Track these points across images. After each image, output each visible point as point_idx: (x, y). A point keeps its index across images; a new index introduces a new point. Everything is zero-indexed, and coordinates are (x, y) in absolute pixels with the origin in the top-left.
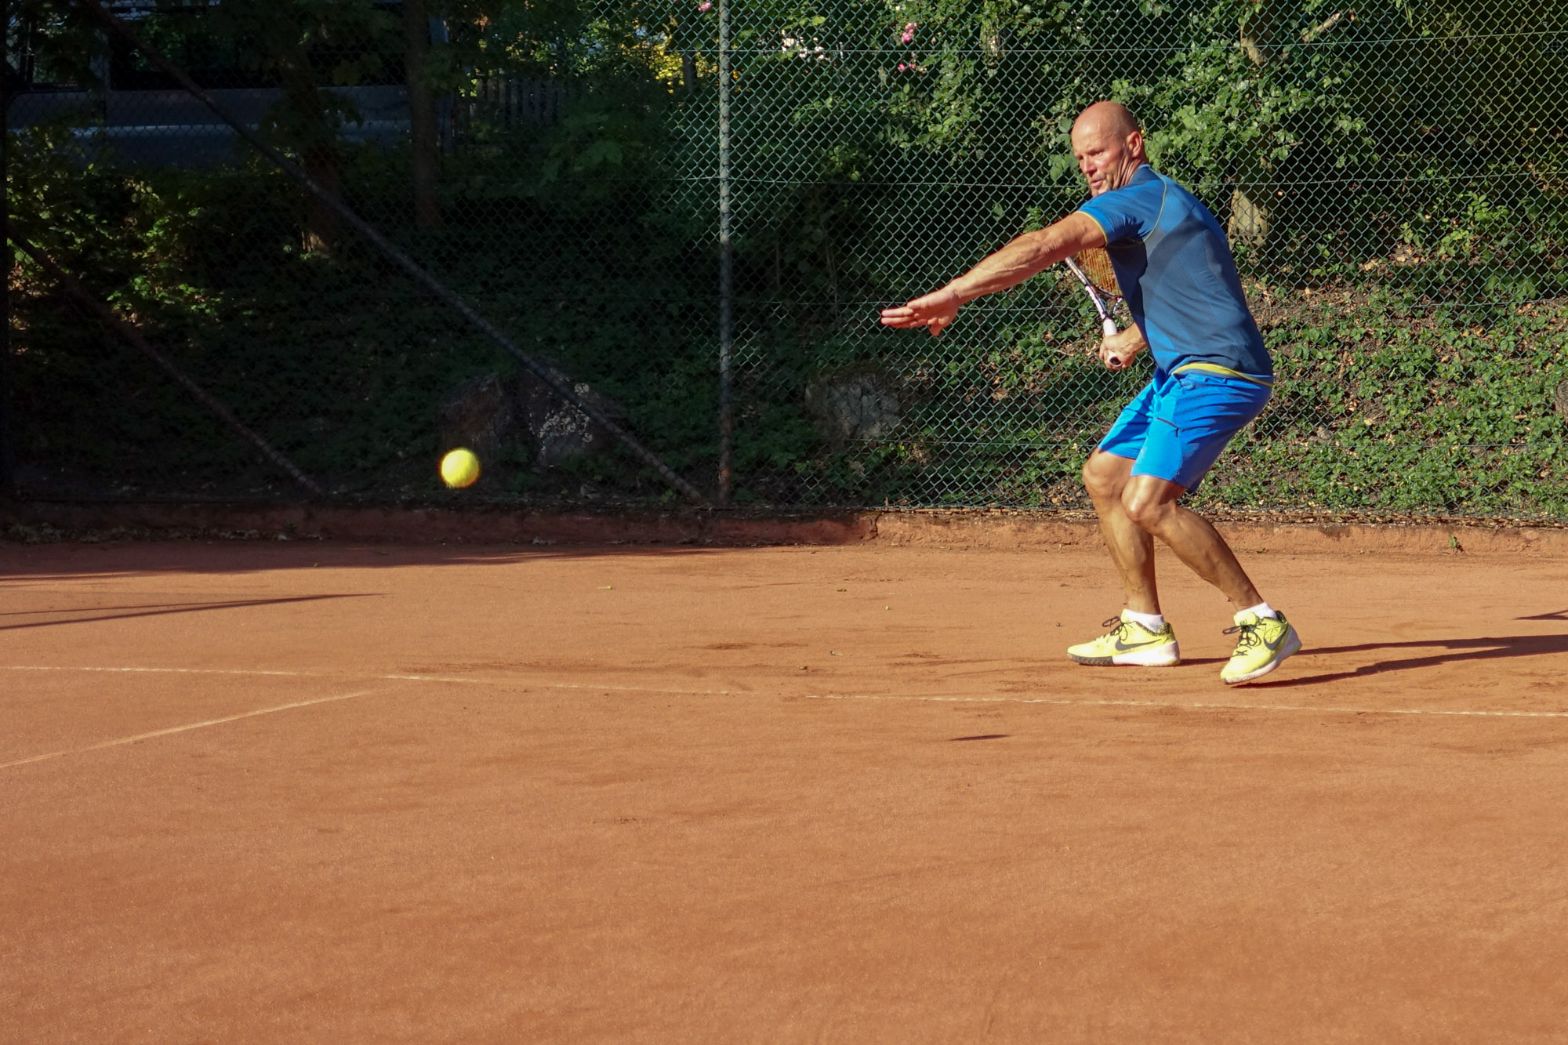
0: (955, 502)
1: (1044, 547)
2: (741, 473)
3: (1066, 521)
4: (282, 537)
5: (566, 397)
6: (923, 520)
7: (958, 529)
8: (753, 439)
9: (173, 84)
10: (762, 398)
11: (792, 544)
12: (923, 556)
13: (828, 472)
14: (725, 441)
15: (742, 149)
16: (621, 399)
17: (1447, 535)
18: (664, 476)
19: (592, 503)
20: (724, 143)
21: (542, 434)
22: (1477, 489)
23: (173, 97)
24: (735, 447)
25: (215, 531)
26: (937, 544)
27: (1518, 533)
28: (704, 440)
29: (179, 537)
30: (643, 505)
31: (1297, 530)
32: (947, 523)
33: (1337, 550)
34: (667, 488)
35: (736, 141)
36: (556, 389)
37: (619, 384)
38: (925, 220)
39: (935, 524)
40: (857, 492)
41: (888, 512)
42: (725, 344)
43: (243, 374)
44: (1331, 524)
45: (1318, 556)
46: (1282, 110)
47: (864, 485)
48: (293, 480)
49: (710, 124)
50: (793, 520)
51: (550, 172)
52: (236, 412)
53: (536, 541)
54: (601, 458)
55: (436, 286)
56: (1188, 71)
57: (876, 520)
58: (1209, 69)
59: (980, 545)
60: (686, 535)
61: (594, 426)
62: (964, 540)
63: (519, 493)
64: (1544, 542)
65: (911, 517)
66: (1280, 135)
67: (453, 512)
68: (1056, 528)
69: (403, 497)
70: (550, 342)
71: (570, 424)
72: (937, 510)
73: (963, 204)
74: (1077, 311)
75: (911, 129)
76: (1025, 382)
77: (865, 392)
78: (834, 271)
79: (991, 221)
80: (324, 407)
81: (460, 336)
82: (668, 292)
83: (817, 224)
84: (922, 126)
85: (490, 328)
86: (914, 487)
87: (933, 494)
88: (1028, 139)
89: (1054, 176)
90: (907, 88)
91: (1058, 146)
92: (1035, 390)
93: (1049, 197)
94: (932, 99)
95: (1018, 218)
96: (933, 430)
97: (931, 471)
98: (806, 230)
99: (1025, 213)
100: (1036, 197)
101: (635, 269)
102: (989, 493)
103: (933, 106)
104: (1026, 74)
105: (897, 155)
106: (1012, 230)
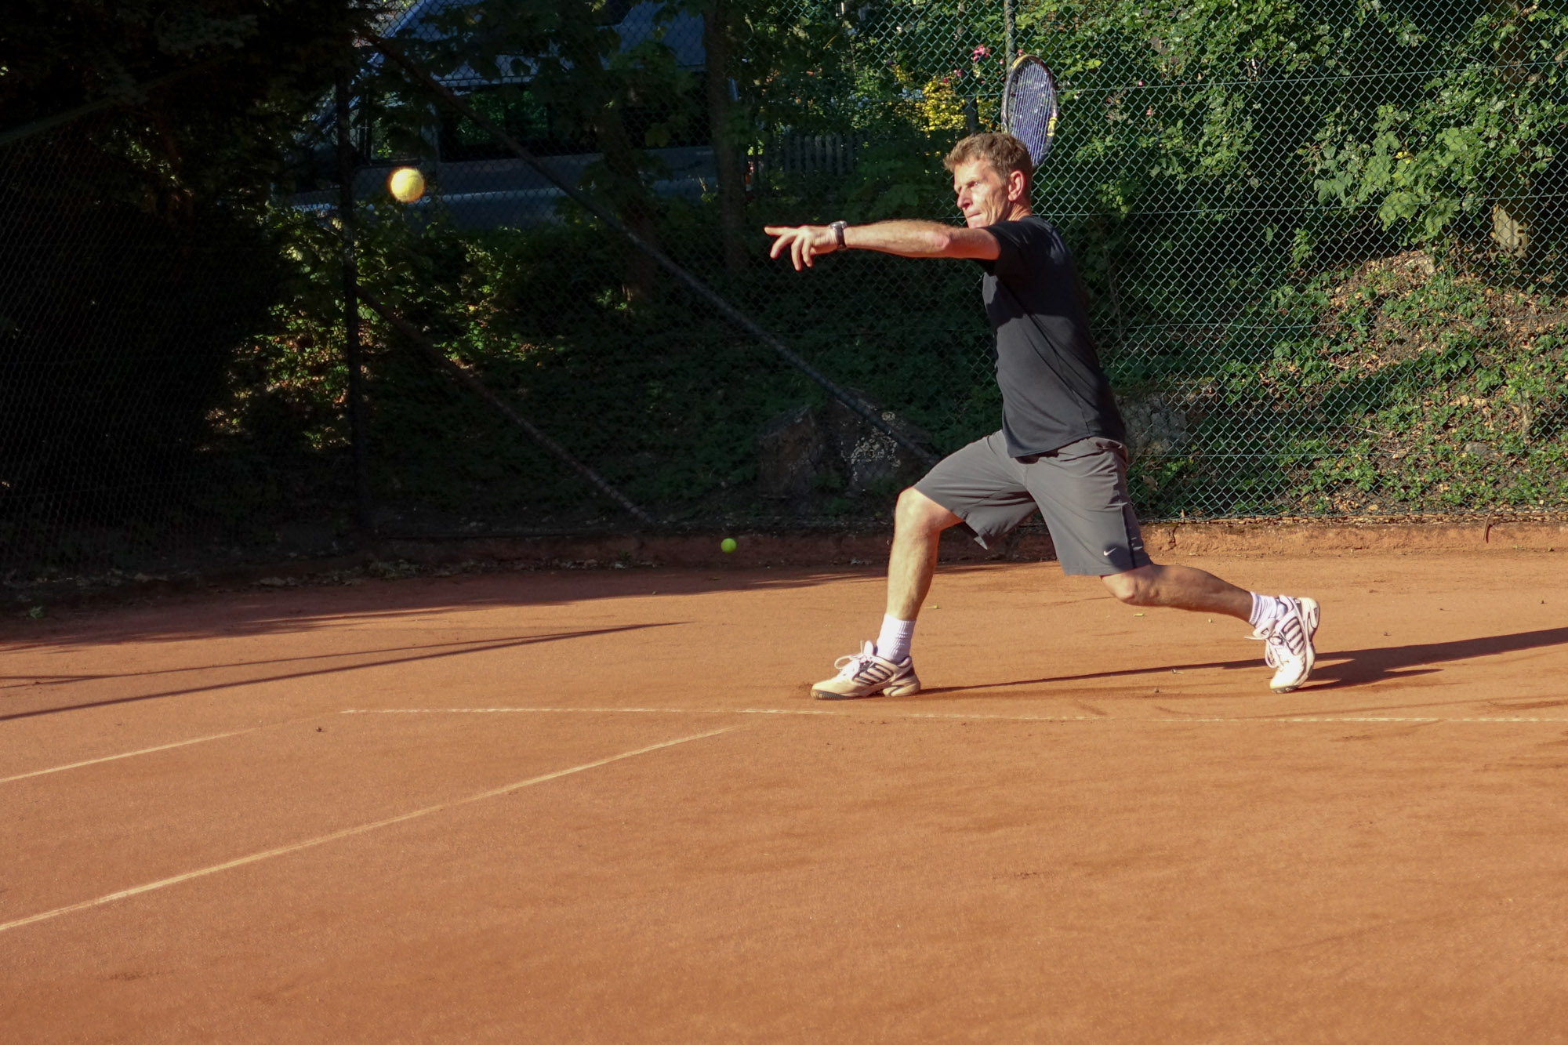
0: (1248, 512)
1: (1338, 552)
3: (1357, 527)
4: (618, 565)
5: (876, 424)
6: (1218, 530)
7: (1253, 537)
9: (509, 154)
12: (1223, 564)
16: (926, 425)
21: (853, 461)
23: (507, 165)
25: (557, 561)
26: (1233, 553)
29: (524, 569)
32: (1241, 532)
36: (865, 418)
37: (921, 412)
38: (1209, 245)
39: (1231, 533)
40: (1152, 506)
41: (1184, 523)
43: (574, 415)
46: (1539, 126)
47: (1159, 499)
48: (625, 511)
52: (570, 450)
53: (854, 562)
55: (751, 326)
56: (1446, 94)
57: (1174, 531)
58: (1465, 92)
59: (1274, 553)
62: (1259, 548)
63: (836, 516)
65: (1206, 528)
66: (1539, 150)
67: (775, 537)
68: (1347, 534)
69: (728, 525)
70: (855, 374)
71: (879, 449)
72: (1232, 520)
73: (1232, 229)
74: (1350, 326)
75: (1184, 161)
76: (1305, 395)
77: (1155, 410)
78: (1113, 298)
79: (1260, 244)
80: (650, 443)
81: (772, 372)
82: (967, 323)
83: (1101, 254)
84: (1194, 159)
85: (802, 363)
86: (1207, 498)
87: (1227, 505)
88: (1292, 165)
89: (1320, 199)
90: (1180, 123)
91: (1324, 172)
92: (1316, 402)
93: (1315, 218)
94: (1202, 134)
95: (1285, 240)
96: (1223, 443)
97: (1223, 483)
98: (1090, 260)
99: (1292, 235)
100: (1302, 219)
101: (935, 303)
102: (1280, 502)
103: (1205, 138)
104: (1288, 103)
105: (1168, 184)
106: (1279, 251)
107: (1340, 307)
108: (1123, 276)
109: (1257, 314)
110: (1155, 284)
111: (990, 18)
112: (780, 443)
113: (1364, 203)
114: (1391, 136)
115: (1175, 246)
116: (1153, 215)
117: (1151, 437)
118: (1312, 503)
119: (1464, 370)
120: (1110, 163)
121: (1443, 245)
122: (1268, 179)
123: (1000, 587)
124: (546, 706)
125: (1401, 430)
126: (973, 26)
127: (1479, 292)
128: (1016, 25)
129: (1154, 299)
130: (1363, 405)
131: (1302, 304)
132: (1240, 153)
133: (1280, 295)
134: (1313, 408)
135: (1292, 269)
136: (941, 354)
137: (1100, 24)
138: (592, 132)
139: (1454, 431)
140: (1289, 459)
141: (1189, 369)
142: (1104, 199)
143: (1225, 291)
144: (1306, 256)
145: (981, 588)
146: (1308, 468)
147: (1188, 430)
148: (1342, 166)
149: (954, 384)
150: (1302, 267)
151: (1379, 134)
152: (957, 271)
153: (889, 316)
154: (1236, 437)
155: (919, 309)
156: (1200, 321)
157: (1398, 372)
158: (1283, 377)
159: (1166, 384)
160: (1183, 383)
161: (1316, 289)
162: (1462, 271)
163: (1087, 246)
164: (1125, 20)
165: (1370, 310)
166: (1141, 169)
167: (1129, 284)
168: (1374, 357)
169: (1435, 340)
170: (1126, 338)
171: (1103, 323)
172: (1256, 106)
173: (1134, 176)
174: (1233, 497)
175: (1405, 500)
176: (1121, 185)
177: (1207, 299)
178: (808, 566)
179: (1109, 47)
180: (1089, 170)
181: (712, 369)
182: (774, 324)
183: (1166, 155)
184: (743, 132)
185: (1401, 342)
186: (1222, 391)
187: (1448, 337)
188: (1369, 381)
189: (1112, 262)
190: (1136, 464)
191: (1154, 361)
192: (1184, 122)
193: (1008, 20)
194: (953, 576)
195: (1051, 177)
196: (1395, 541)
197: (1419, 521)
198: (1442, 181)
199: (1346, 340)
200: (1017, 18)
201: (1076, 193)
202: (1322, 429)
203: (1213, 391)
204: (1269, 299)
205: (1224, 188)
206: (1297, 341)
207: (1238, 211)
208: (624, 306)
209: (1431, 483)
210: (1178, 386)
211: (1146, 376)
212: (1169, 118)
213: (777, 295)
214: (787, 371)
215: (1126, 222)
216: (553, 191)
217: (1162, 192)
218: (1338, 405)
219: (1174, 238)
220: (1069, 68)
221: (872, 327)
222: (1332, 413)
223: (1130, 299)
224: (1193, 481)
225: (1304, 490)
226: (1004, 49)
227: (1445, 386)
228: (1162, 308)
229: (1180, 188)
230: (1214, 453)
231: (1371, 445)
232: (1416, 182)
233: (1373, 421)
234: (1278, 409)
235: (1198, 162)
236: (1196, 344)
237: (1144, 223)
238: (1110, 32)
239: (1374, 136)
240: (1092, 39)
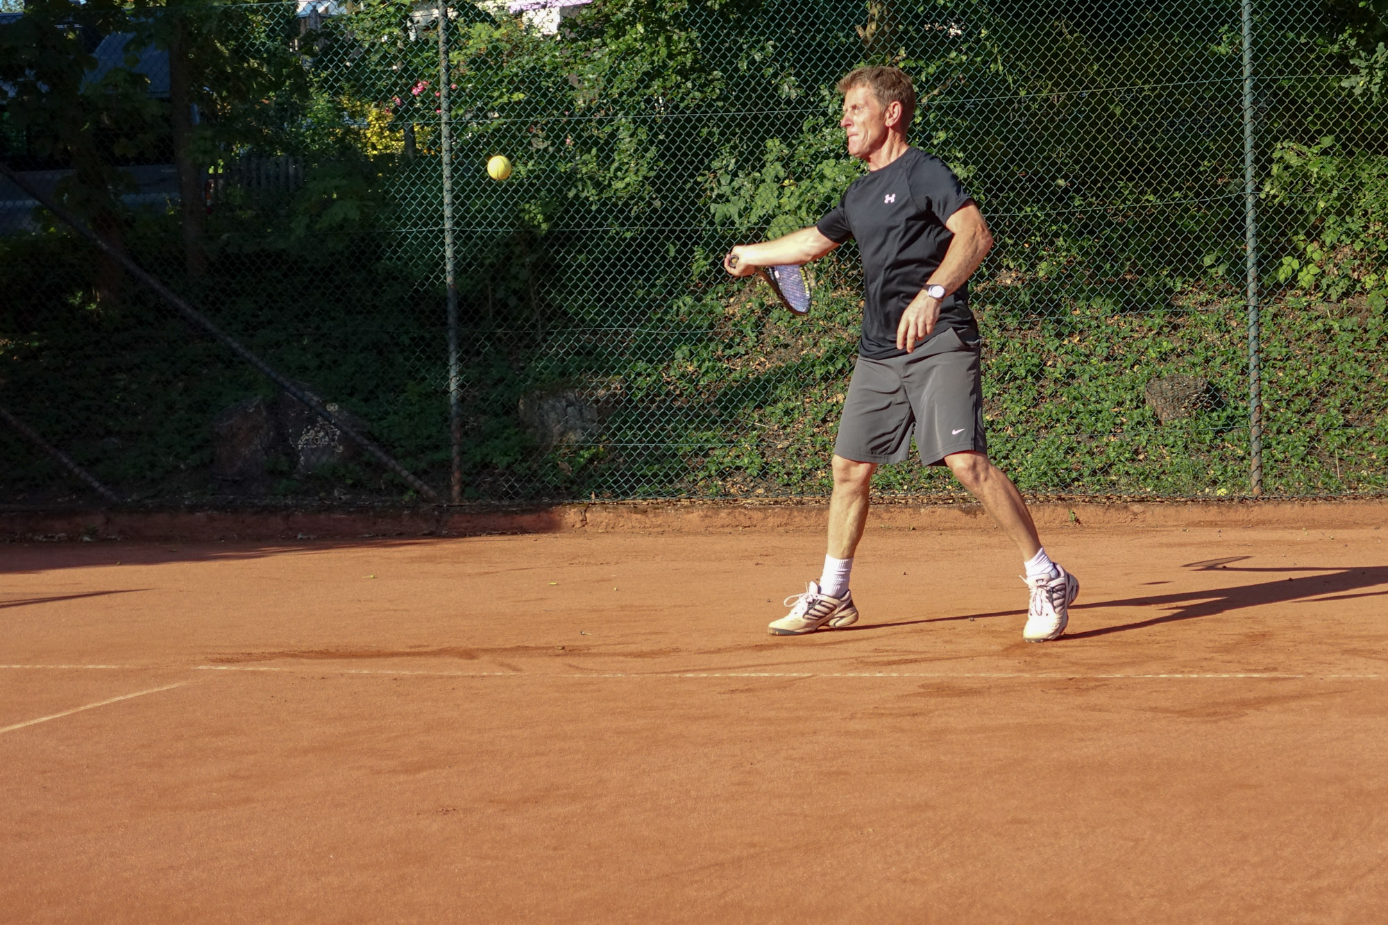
0: (651, 494)
1: (729, 530)
2: (469, 474)
3: (745, 508)
4: (87, 539)
5: (321, 414)
6: (624, 510)
7: (655, 516)
8: (477, 446)
10: (484, 412)
11: (516, 533)
12: (628, 540)
13: (541, 472)
14: (456, 449)
15: (463, 204)
16: (365, 415)
17: (1067, 510)
18: (405, 478)
19: (345, 503)
20: (447, 199)
21: (300, 447)
22: (1086, 472)
24: (464, 453)
25: (30, 535)
26: (638, 530)
27: (1126, 507)
28: (437, 448)
30: (388, 504)
31: (940, 510)
32: (645, 512)
33: (974, 526)
34: (407, 489)
35: (456, 197)
36: (311, 408)
37: (362, 403)
38: (619, 259)
39: (635, 513)
40: (567, 488)
41: (595, 504)
42: (453, 367)
43: (48, 404)
44: (968, 504)
45: (960, 532)
47: (573, 482)
48: (93, 490)
49: (435, 184)
50: (515, 513)
51: (299, 227)
52: (44, 435)
53: (300, 536)
54: (351, 466)
55: (209, 326)
57: (585, 511)
59: (673, 530)
60: (425, 528)
61: (345, 438)
62: (660, 526)
63: (284, 496)
64: (1148, 514)
65: (614, 508)
67: (229, 514)
68: (737, 514)
69: (186, 503)
70: (303, 369)
71: (324, 437)
72: (636, 501)
73: (640, 245)
74: (742, 332)
75: (597, 184)
76: (701, 392)
77: (570, 404)
78: (534, 303)
79: (663, 258)
80: (117, 429)
81: (228, 367)
82: (404, 325)
83: (523, 265)
84: (606, 183)
85: (255, 359)
86: (616, 482)
87: (632, 488)
88: (692, 189)
89: (717, 220)
90: (594, 151)
91: (720, 196)
92: (712, 398)
93: (712, 237)
94: (614, 160)
95: (685, 257)
96: (630, 433)
97: (629, 469)
98: (514, 270)
99: (691, 251)
100: (700, 237)
101: (374, 306)
102: (679, 486)
103: (616, 165)
104: (689, 135)
105: (583, 204)
106: (681, 265)
107: (733, 315)
108: (543, 286)
109: (661, 320)
110: (570, 293)
111: (426, 54)
112: (234, 430)
113: (755, 224)
114: (778, 165)
115: (588, 259)
116: (570, 232)
117: (566, 428)
118: (708, 487)
119: (840, 371)
120: (532, 185)
121: (823, 262)
122: (670, 201)
123: (430, 559)
124: (17, 663)
125: (785, 423)
126: (410, 61)
127: (854, 304)
128: (449, 61)
129: (571, 306)
130: (752, 402)
131: (700, 312)
132: (646, 178)
133: (681, 304)
134: (709, 403)
135: (692, 281)
136: (380, 353)
137: (524, 62)
138: (65, 149)
139: (831, 424)
140: (687, 448)
141: (601, 368)
142: (527, 217)
143: (632, 299)
144: (704, 270)
145: (413, 560)
146: (704, 456)
147: (599, 422)
148: (736, 192)
149: (392, 379)
150: (700, 279)
151: (768, 164)
152: (395, 279)
153: (333, 319)
154: (641, 429)
155: (361, 313)
156: (610, 326)
157: (783, 373)
158: (683, 376)
159: (578, 380)
160: (595, 380)
161: (712, 299)
162: (839, 285)
163: (511, 258)
164: (546, 59)
165: (759, 318)
166: (560, 191)
167: (549, 292)
168: (763, 359)
169: (815, 345)
170: (545, 340)
171: (524, 326)
172: (661, 137)
173: (553, 197)
174: (638, 481)
175: (788, 485)
176: (541, 205)
177: (616, 307)
178: (259, 540)
179: (531, 82)
180: (513, 191)
181: (173, 363)
182: (230, 324)
183: (581, 179)
184: (205, 152)
185: (786, 346)
186: (629, 388)
187: (826, 343)
188: (758, 380)
189: (533, 273)
190: (553, 452)
191: (569, 361)
192: (598, 150)
193: (442, 56)
194: (388, 549)
195: (479, 197)
196: (778, 520)
197: (800, 503)
198: (823, 206)
199: (738, 345)
200: (451, 55)
201: (501, 211)
202: (717, 422)
203: (621, 388)
204: (671, 307)
205: (632, 209)
206: (695, 344)
207: (645, 229)
208: (93, 306)
209: (811, 470)
210: (590, 383)
211: (562, 374)
212: (585, 145)
213: (234, 298)
214: (241, 366)
215: (546, 238)
216: (30, 203)
217: (578, 212)
218: (730, 401)
219: (588, 252)
220: (496, 100)
221: (318, 328)
222: (725, 408)
223: (549, 306)
224: (604, 467)
225: (701, 476)
226: (438, 83)
227: (824, 385)
228: (577, 314)
229: (594, 208)
230: (621, 442)
231: (759, 437)
232: (799, 207)
233: (761, 415)
234: (678, 404)
235: (610, 185)
236: (606, 346)
237: (562, 238)
238: (533, 69)
239: (763, 166)
240: (516, 75)
